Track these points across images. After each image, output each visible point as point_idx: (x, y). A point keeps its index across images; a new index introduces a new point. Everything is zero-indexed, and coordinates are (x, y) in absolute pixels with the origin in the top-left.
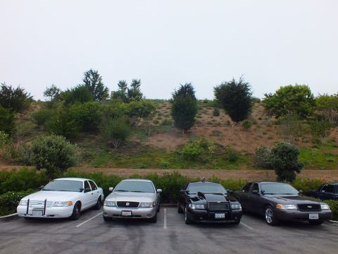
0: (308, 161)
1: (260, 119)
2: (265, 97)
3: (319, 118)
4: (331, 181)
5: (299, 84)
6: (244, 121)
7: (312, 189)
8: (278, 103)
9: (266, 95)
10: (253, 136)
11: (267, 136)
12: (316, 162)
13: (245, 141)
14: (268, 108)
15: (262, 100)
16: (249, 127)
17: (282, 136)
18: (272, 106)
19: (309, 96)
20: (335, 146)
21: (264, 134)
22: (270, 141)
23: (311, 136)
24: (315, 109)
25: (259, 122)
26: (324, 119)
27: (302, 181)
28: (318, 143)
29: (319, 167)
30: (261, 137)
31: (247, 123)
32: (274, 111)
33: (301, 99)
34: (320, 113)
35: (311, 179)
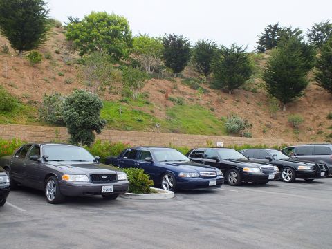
0: (113, 119)
1: (57, 52)
2: (69, 21)
3: (135, 64)
4: (136, 145)
5: (116, 14)
6: (32, 51)
7: (113, 154)
8: (85, 34)
9: (70, 19)
10: (44, 77)
11: (63, 79)
12: (123, 121)
13: (30, 82)
14: (70, 38)
15: (63, 24)
16: (38, 61)
17: (85, 81)
18: (77, 37)
19: (126, 33)
20: (147, 103)
21: (61, 75)
22: (67, 87)
23: (121, 86)
24: (132, 52)
25: (56, 57)
26: (139, 66)
27: (103, 145)
28: (128, 96)
29: (125, 128)
30: (55, 79)
31: (36, 55)
32: (78, 44)
33: (115, 34)
34: (136, 58)
35: (113, 142)
